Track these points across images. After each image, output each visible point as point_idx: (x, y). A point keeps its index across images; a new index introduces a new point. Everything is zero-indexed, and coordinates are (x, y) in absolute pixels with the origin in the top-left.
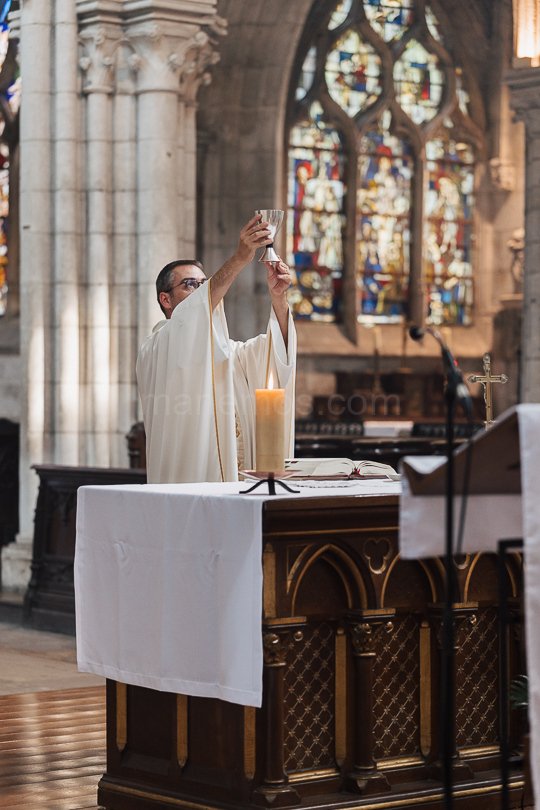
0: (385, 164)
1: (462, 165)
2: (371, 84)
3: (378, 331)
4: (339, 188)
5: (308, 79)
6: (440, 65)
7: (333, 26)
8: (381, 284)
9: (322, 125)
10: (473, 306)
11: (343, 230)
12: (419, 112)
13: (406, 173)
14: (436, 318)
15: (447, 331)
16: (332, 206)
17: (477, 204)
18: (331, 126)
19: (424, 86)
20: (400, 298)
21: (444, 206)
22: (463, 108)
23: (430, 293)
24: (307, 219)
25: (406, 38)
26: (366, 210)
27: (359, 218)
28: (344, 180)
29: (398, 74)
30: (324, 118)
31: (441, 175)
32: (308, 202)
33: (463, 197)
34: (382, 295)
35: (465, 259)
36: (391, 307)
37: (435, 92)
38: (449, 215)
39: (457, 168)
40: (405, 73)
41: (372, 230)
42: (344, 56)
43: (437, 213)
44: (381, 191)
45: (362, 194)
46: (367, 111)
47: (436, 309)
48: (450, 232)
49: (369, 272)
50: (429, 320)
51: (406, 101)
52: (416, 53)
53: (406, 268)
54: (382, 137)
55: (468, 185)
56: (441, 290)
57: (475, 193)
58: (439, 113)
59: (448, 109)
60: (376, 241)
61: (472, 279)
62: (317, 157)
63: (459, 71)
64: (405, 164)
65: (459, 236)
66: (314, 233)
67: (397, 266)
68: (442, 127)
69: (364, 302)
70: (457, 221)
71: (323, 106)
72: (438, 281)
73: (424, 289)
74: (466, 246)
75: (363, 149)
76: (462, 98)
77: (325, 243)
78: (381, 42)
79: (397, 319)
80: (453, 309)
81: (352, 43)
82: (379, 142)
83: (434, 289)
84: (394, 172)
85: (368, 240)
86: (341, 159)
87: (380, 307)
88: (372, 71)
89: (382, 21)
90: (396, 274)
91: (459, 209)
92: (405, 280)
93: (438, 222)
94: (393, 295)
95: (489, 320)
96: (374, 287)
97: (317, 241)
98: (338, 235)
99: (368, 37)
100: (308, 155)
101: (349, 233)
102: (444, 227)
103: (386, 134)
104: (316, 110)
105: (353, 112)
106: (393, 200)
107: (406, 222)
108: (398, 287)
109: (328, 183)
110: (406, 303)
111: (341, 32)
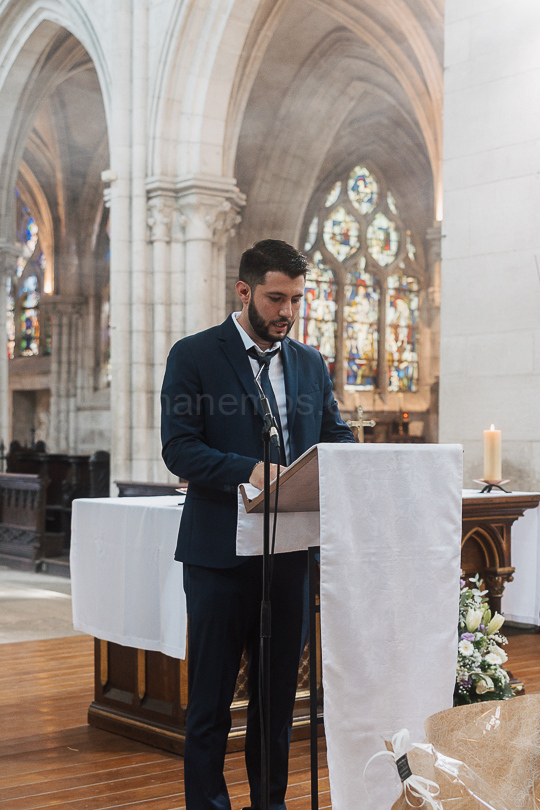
0: (362, 290)
1: (411, 291)
2: (353, 241)
3: (357, 395)
4: (332, 306)
5: (312, 238)
6: (397, 229)
7: (328, 204)
8: (360, 366)
9: (321, 266)
10: (418, 380)
11: (336, 332)
12: (383, 258)
13: (375, 296)
14: (394, 387)
15: (401, 395)
16: (329, 317)
17: (420, 316)
18: (327, 267)
19: (387, 242)
20: (372, 374)
21: (399, 317)
22: (411, 256)
23: (390, 371)
24: (312, 326)
25: (375, 212)
26: (350, 320)
27: (345, 324)
28: (336, 301)
29: (370, 234)
30: (324, 261)
31: (397, 298)
32: (313, 315)
33: (412, 312)
34: (360, 373)
35: (413, 350)
36: (366, 380)
37: (394, 246)
38: (403, 323)
39: (407, 293)
40: (375, 235)
41: (354, 332)
42: (335, 223)
43: (395, 321)
44: (359, 308)
45: (347, 310)
46: (350, 258)
47: (395, 381)
48: (403, 334)
49: (352, 359)
50: (390, 388)
51: (375, 251)
52: (381, 221)
53: (376, 356)
54: (360, 274)
55: (414, 304)
56: (398, 369)
57: (419, 309)
58: (396, 258)
59: (402, 256)
60: (356, 339)
61: (417, 362)
62: (318, 286)
63: (409, 232)
64: (374, 291)
65: (410, 336)
66: (317, 334)
67: (370, 354)
68: (398, 267)
69: (348, 377)
70: (408, 327)
71: (322, 254)
72: (396, 364)
73: (386, 369)
74: (413, 342)
75: (348, 281)
76: (411, 251)
77: (323, 340)
78: (359, 215)
79: (370, 388)
80: (405, 381)
81: (340, 215)
82: (358, 278)
83: (393, 369)
84: (367, 296)
85: (350, 338)
86: (334, 287)
87: (359, 380)
88: (353, 233)
89: (360, 201)
90: (370, 360)
91: (409, 318)
92: (375, 364)
93: (396, 327)
94: (367, 372)
95: (428, 388)
96: (355, 368)
97: (318, 340)
98: (332, 335)
99: (351, 211)
100: (313, 285)
101: (338, 334)
102: (399, 330)
103: (363, 272)
104: (318, 256)
105: (341, 258)
106: (367, 314)
107: (375, 327)
108: (371, 368)
109: (326, 303)
110: (376, 379)
111: (333, 208)
